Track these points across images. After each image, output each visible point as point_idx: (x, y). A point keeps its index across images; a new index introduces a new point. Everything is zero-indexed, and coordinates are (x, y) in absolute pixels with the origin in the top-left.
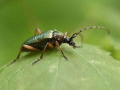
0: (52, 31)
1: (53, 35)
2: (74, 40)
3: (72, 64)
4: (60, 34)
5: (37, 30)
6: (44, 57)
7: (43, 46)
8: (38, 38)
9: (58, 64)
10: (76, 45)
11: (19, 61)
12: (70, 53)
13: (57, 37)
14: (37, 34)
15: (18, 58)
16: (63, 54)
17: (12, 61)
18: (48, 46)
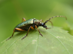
0: (33, 20)
1: (33, 22)
2: (46, 25)
3: (46, 39)
4: (38, 21)
5: (23, 19)
6: (28, 35)
7: (27, 28)
8: (24, 24)
9: (37, 39)
10: (48, 27)
11: (13, 37)
12: (44, 32)
13: (36, 23)
14: (23, 21)
15: (12, 36)
16: (40, 33)
17: (9, 37)
18: (31, 28)
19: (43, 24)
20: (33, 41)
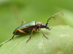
19: (45, 26)
20: (39, 45)
